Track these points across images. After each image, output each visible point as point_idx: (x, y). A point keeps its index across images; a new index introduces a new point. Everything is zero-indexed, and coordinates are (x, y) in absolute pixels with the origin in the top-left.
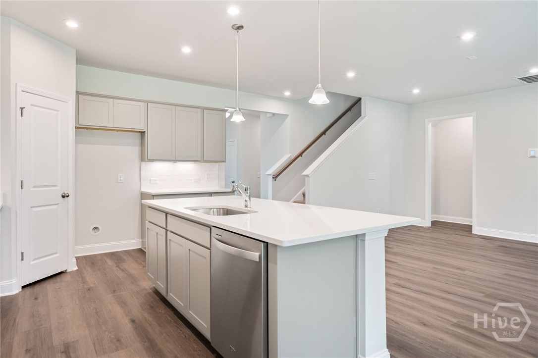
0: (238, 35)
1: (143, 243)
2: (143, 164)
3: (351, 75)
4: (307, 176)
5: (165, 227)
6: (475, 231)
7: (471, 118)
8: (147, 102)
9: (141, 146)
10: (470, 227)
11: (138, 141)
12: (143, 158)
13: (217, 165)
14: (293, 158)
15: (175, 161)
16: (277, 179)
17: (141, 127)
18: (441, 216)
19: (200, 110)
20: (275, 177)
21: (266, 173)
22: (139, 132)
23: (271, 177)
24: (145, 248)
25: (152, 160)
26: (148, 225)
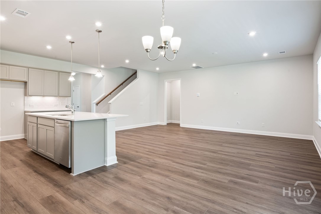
0: (72, 45)
1: (25, 136)
2: (26, 97)
3: (127, 61)
4: (110, 103)
5: (36, 122)
6: (181, 126)
7: (180, 81)
8: (29, 68)
9: (25, 89)
10: (179, 124)
11: (23, 86)
12: (26, 94)
13: (67, 98)
14: (106, 95)
15: (44, 96)
16: (98, 105)
17: (25, 79)
18: (173, 121)
19: (57, 72)
20: (97, 104)
21: (93, 102)
22: (24, 82)
23: (95, 104)
24: (27, 138)
25: (31, 96)
26: (28, 123)
